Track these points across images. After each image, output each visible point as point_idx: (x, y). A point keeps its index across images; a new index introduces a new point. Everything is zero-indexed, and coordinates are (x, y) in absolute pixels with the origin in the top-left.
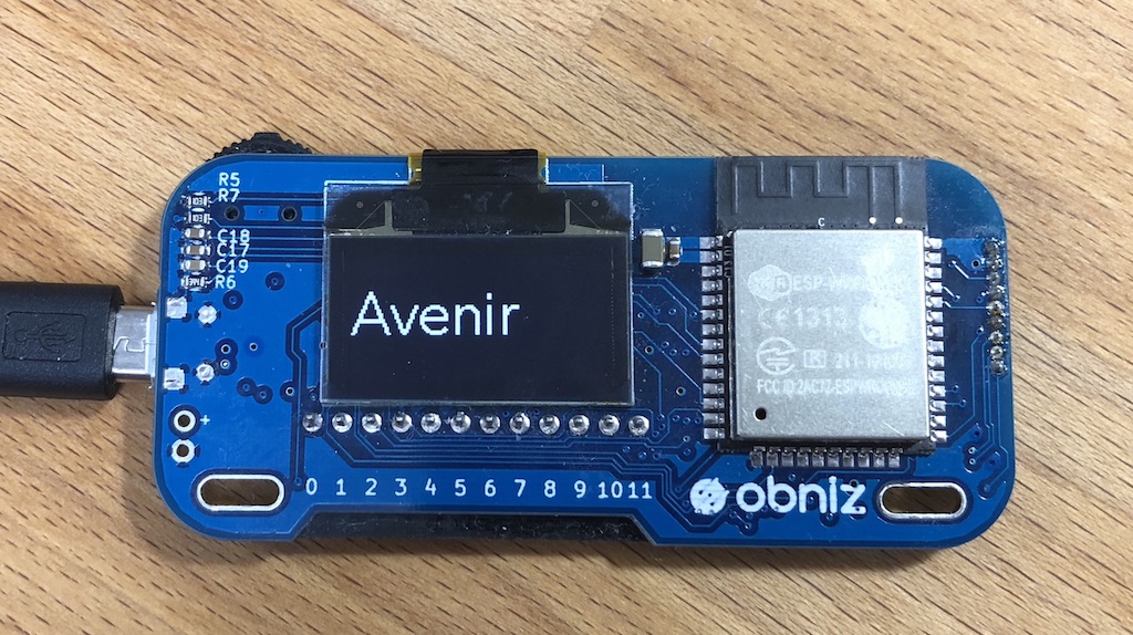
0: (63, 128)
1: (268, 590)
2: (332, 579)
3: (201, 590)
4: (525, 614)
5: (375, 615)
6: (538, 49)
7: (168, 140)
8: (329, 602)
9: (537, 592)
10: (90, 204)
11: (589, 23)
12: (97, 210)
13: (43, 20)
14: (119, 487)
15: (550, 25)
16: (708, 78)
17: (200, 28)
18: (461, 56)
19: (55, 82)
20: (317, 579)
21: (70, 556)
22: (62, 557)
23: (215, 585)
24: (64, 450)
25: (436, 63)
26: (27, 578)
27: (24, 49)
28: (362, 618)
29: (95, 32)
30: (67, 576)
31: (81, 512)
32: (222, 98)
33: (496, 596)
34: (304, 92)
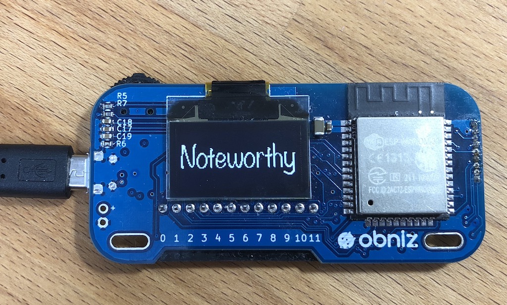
0: (44, 72)
1: (143, 285)
2: (172, 280)
3: (112, 286)
4: (261, 295)
5: (193, 296)
6: (263, 33)
7: (92, 77)
8: (171, 290)
9: (266, 284)
10: (57, 107)
11: (287, 20)
12: (60, 110)
13: (33, 21)
14: (73, 239)
15: (269, 22)
16: (343, 46)
17: (107, 24)
18: (228, 37)
19: (40, 50)
20: (165, 280)
21: (51, 270)
22: (47, 271)
23: (118, 283)
24: (47, 222)
25: (217, 40)
26: (31, 281)
27: (25, 35)
28: (186, 297)
29: (58, 27)
30: (50, 280)
31: (55, 251)
32: (117, 57)
33: (248, 286)
34: (155, 54)
